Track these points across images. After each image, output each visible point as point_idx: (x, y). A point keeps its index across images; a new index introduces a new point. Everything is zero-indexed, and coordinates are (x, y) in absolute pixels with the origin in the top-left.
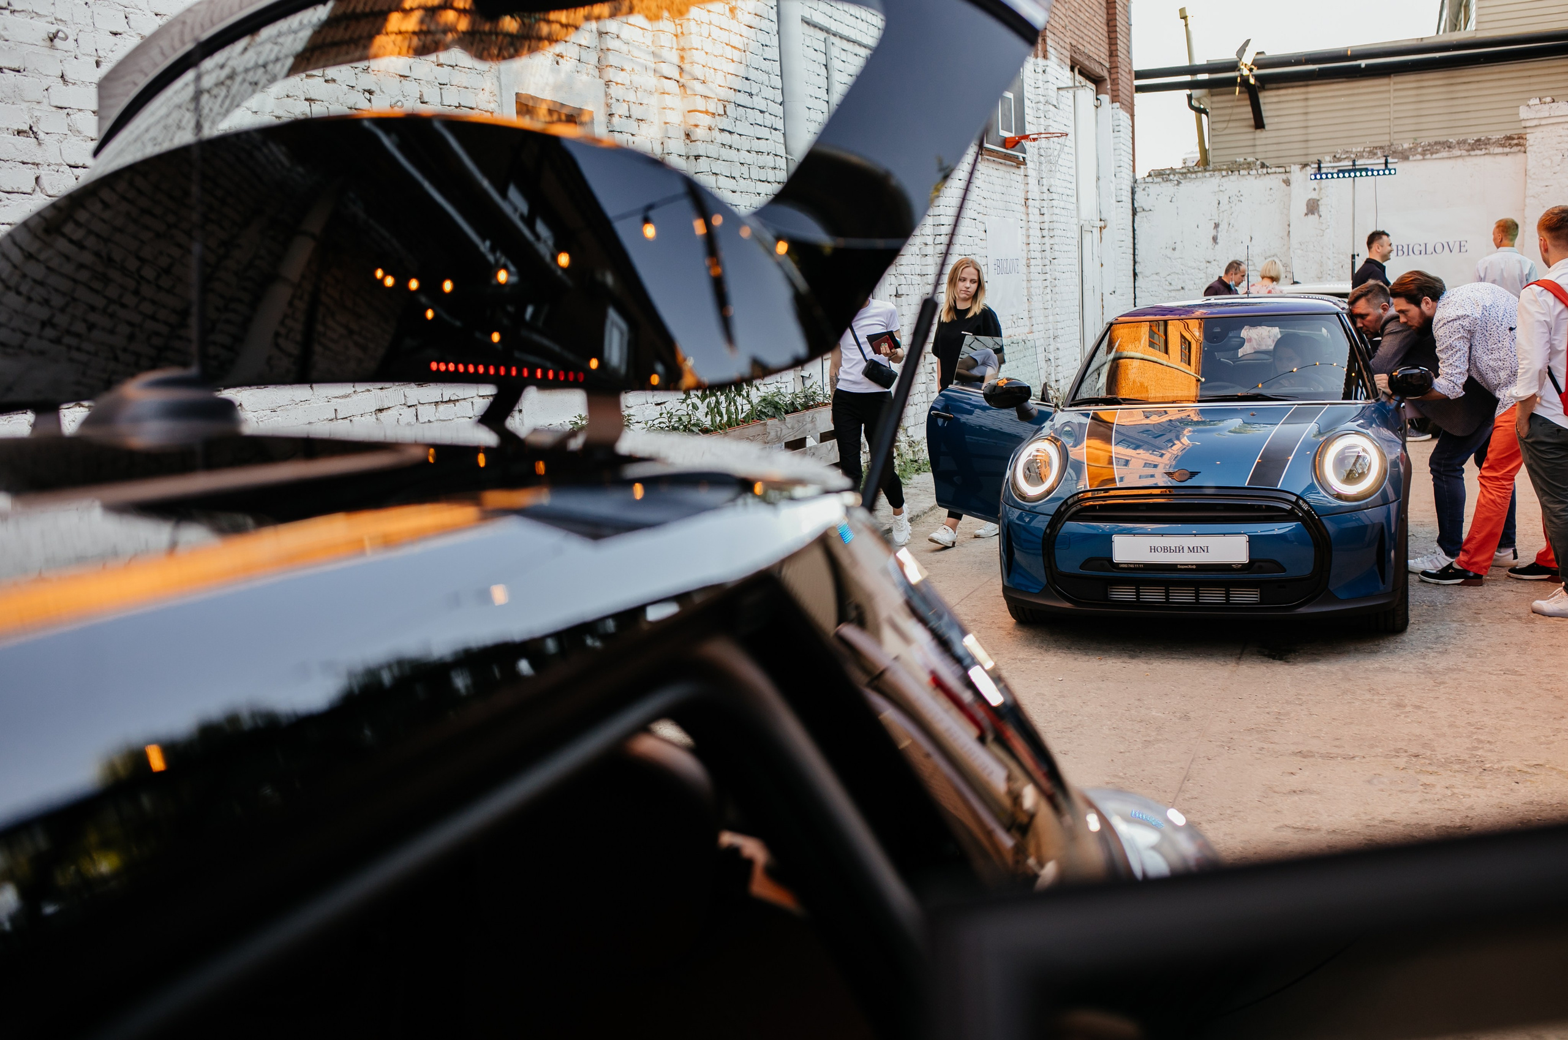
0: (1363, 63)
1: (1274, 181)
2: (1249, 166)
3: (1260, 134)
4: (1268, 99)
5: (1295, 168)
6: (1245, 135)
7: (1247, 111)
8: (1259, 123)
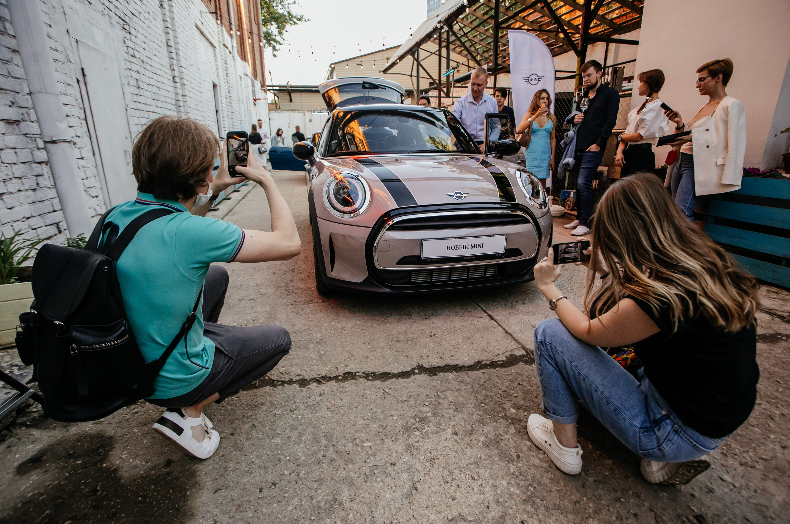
0: (314, 89)
1: (301, 114)
2: (296, 110)
3: (291, 103)
4: (293, 95)
5: (306, 112)
6: (288, 103)
7: (288, 98)
8: (291, 101)
